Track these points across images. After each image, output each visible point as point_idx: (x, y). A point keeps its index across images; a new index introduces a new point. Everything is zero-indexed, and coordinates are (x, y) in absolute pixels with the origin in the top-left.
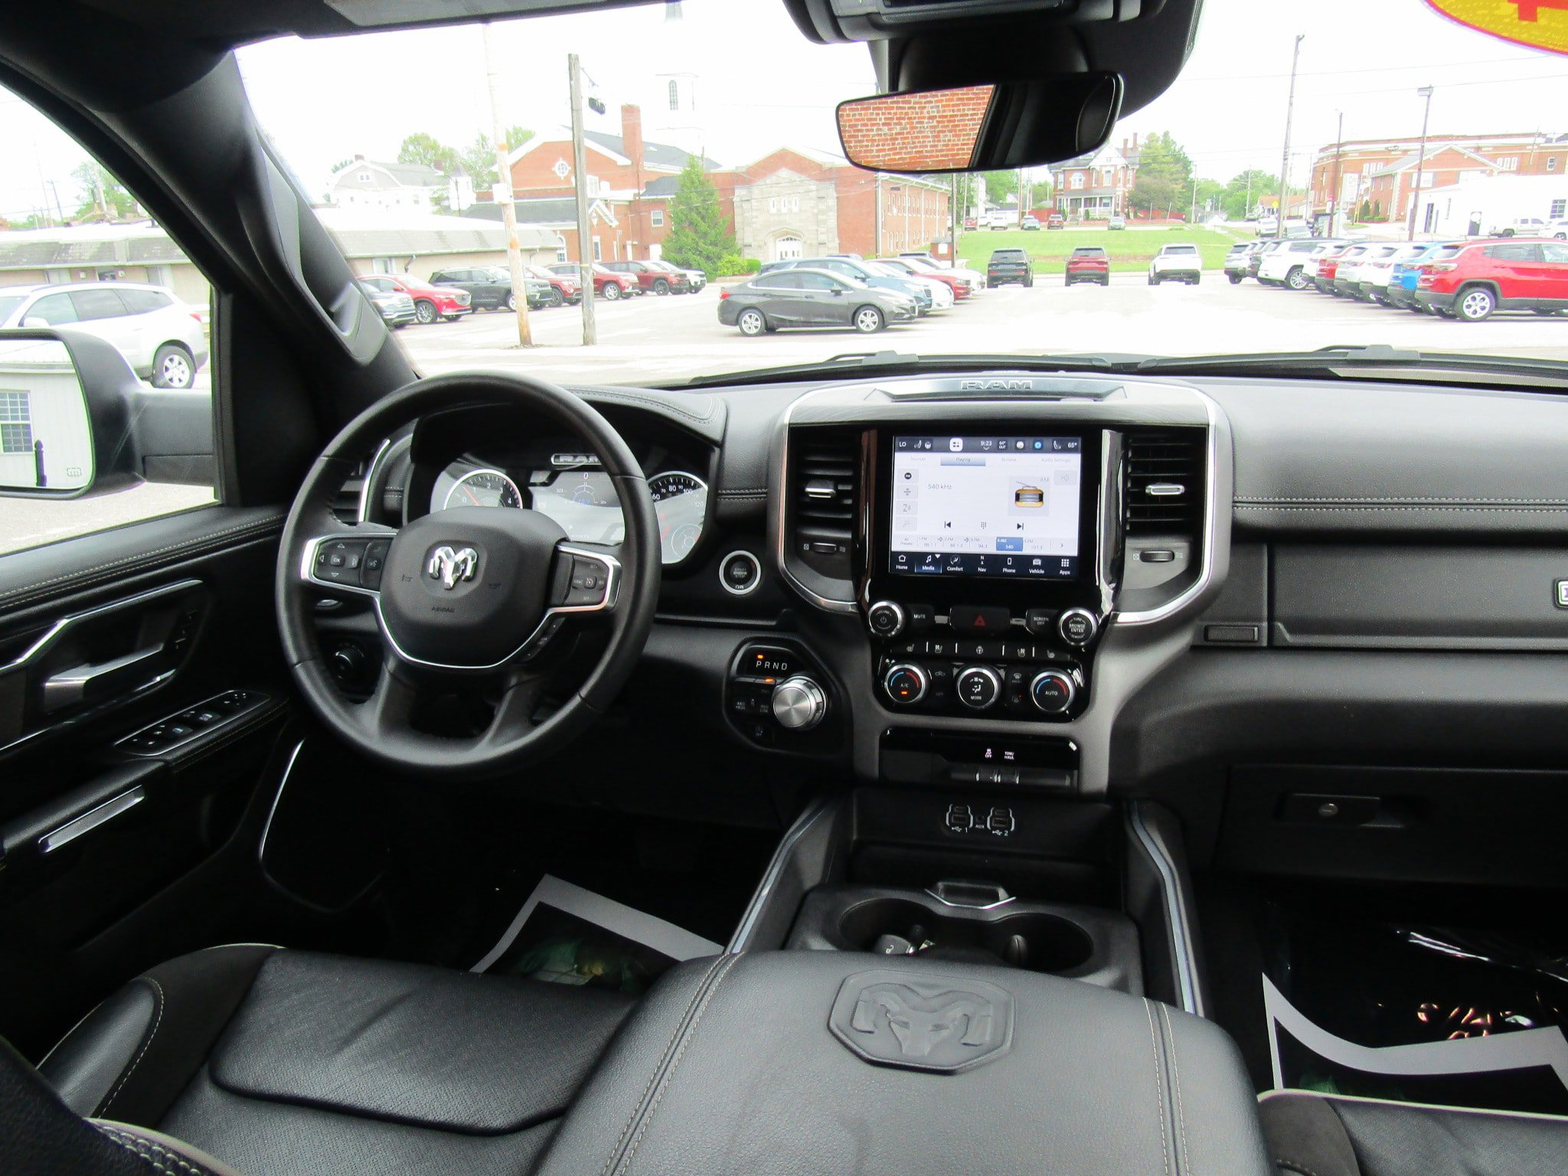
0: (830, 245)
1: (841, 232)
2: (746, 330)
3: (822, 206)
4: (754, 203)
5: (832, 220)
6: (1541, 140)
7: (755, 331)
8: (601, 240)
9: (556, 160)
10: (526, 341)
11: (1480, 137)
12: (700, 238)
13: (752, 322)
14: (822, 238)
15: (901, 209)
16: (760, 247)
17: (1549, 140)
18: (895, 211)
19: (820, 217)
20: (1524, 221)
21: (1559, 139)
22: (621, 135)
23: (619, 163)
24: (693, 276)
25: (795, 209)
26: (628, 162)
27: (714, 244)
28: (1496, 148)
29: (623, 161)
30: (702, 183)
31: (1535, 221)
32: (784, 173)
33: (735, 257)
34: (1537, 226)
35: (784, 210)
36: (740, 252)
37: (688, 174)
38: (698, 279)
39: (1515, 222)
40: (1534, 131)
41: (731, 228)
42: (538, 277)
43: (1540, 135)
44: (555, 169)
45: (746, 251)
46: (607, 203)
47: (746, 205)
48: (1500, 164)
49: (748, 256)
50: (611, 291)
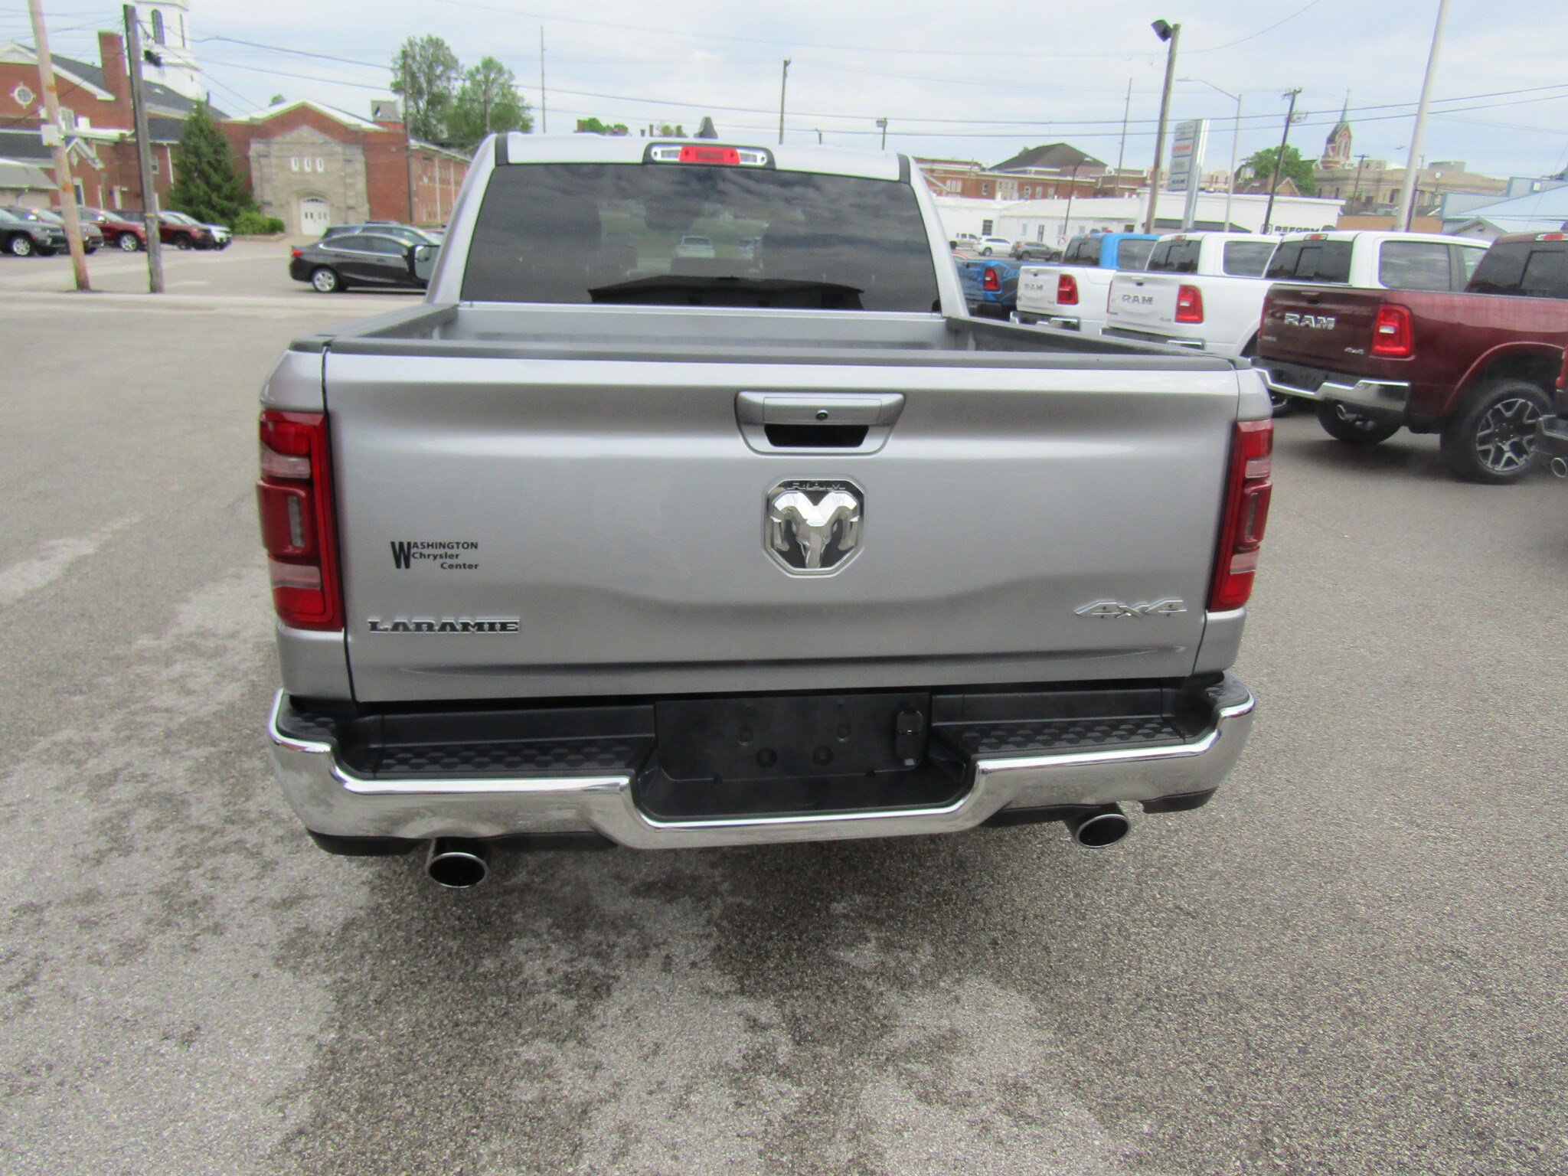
0: (361, 210)
1: (373, 197)
2: (319, 287)
3: (349, 169)
4: (274, 161)
5: (361, 184)
6: (976, 169)
7: (328, 288)
8: (85, 183)
9: (15, 86)
10: (82, 285)
11: (934, 161)
12: (213, 191)
13: (325, 280)
14: (351, 202)
15: (432, 179)
16: (282, 206)
17: (983, 169)
18: (426, 180)
19: (349, 181)
20: (964, 236)
21: (991, 169)
22: (99, 64)
23: (99, 98)
24: (218, 232)
25: (320, 170)
26: (109, 97)
27: (229, 198)
28: (946, 172)
29: (103, 95)
30: (212, 132)
31: (972, 236)
32: (305, 132)
33: (254, 215)
34: (973, 240)
35: (308, 169)
36: (258, 209)
37: (196, 121)
38: (223, 235)
39: (958, 235)
40: (970, 160)
41: (249, 184)
42: (43, 221)
43: (976, 164)
44: (15, 94)
45: (267, 209)
46: (87, 141)
47: (263, 161)
48: (950, 185)
49: (269, 214)
50: (128, 242)
